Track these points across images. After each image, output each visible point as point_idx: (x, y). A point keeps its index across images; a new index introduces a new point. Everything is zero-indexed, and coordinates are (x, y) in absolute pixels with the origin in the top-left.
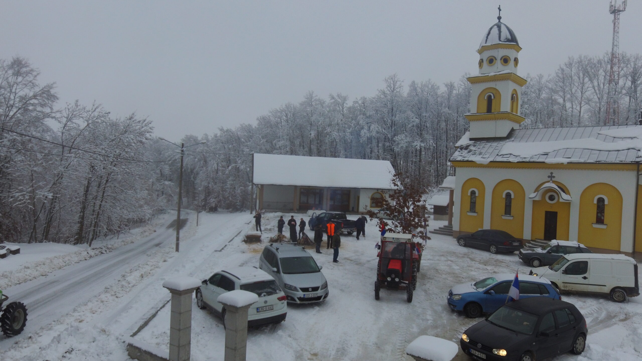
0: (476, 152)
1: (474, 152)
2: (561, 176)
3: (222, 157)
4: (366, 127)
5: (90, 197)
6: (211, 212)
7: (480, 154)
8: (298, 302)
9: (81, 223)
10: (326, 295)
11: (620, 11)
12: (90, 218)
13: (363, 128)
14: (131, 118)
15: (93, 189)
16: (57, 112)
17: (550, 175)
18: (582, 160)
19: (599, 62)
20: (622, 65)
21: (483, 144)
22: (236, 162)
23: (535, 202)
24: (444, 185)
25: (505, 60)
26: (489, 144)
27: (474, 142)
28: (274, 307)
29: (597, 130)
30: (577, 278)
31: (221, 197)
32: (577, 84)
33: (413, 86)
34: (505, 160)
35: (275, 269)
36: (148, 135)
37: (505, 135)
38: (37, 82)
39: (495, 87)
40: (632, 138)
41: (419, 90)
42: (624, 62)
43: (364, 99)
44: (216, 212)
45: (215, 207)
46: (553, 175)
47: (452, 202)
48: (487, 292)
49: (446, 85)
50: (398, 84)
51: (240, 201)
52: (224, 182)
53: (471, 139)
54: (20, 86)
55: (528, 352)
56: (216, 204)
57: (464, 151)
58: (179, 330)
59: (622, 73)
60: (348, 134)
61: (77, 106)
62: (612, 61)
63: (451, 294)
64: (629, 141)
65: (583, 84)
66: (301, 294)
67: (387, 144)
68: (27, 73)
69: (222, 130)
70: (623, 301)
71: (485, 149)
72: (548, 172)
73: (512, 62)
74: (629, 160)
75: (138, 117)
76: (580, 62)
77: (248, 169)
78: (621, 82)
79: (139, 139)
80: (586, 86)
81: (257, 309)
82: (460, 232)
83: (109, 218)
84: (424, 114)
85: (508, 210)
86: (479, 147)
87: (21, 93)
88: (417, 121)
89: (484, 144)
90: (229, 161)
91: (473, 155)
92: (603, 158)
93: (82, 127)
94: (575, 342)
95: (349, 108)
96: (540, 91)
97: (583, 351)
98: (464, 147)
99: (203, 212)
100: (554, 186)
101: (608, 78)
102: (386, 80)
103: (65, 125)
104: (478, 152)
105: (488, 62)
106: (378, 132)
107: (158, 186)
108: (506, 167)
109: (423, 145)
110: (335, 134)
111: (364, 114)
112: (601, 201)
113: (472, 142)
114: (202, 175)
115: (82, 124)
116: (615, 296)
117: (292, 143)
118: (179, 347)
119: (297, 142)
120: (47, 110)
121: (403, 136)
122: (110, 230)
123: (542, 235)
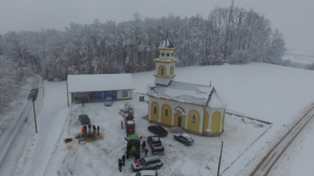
1: (156, 91)
6: (50, 81)
18: (188, 102)
23: (175, 114)
25: (168, 55)
27: (156, 85)
29: (197, 86)
34: (165, 97)
37: (167, 84)
39: (164, 65)
40: (205, 93)
45: (52, 79)
46: (180, 106)
52: (55, 67)
56: (52, 77)
57: (152, 90)
71: (160, 91)
72: (178, 104)
74: (202, 104)
76: (220, 9)
80: (221, 21)
82: (151, 121)
85: (167, 115)
86: (158, 89)
89: (160, 87)
90: (57, 56)
92: (195, 102)
100: (180, 109)
102: (134, 15)
106: (130, 43)
108: (166, 100)
109: (151, 50)
112: (194, 115)
123: (177, 124)
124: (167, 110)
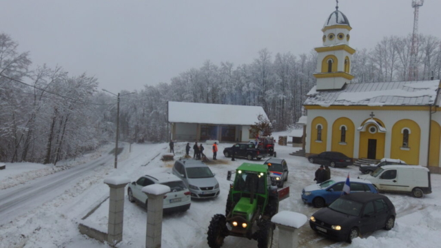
0: (321, 99)
1: (319, 99)
2: (378, 115)
3: (147, 105)
4: (246, 85)
5: (55, 131)
6: (139, 143)
7: (324, 100)
8: (199, 197)
9: (49, 150)
10: (218, 193)
11: (419, 5)
12: (55, 145)
13: (243, 85)
14: (83, 76)
15: (57, 125)
16: (31, 72)
17: (371, 114)
18: (393, 104)
19: (405, 40)
20: (420, 42)
21: (325, 93)
22: (156, 109)
23: (361, 133)
24: (300, 122)
25: (341, 36)
26: (329, 94)
28: (183, 200)
29: (403, 83)
30: (390, 182)
31: (146, 133)
32: (389, 55)
33: (278, 56)
34: (340, 104)
35: (183, 175)
36: (94, 88)
37: (340, 87)
38: (16, 51)
39: (333, 55)
40: (426, 89)
41: (282, 59)
42: (421, 41)
43: (245, 66)
44: (143, 143)
45: (142, 140)
46: (373, 114)
47: (305, 135)
48: (328, 190)
49: (301, 56)
50: (268, 54)
51: (159, 136)
52: (149, 123)
53: (317, 91)
54: (5, 53)
55: (356, 228)
56: (143, 138)
57: (312, 98)
58: (115, 213)
59: (420, 48)
60: (233, 90)
61: (45, 68)
62: (413, 39)
63: (304, 192)
64: (424, 90)
65: (394, 55)
66: (200, 191)
67: (261, 96)
68: (10, 45)
69: (146, 86)
70: (420, 197)
71: (327, 97)
72: (369, 112)
73: (345, 38)
74: (424, 103)
75: (87, 76)
76: (392, 40)
77: (165, 113)
78: (419, 54)
79: (88, 91)
80: (396, 57)
81: (170, 200)
82: (310, 154)
83: (69, 146)
84: (286, 76)
85: (343, 139)
86: (323, 95)
87: (6, 59)
88: (281, 80)
90: (151, 108)
91: (319, 101)
92: (407, 102)
93: (48, 83)
94: (387, 222)
95: (235, 72)
96: (364, 60)
97: (393, 227)
98: (312, 96)
99: (135, 143)
100: (374, 121)
101: (410, 51)
102: (260, 52)
103: (37, 81)
105: (329, 38)
106: (254, 88)
107: (102, 125)
108: (341, 109)
109: (285, 97)
110: (225, 89)
111: (245, 76)
112: (406, 132)
113: (318, 92)
114: (133, 118)
115: (49, 80)
116: (416, 193)
117: (195, 96)
118: (115, 224)
119: (199, 95)
120: (24, 70)
121: (271, 91)
122: (70, 155)
124: (343, 128)
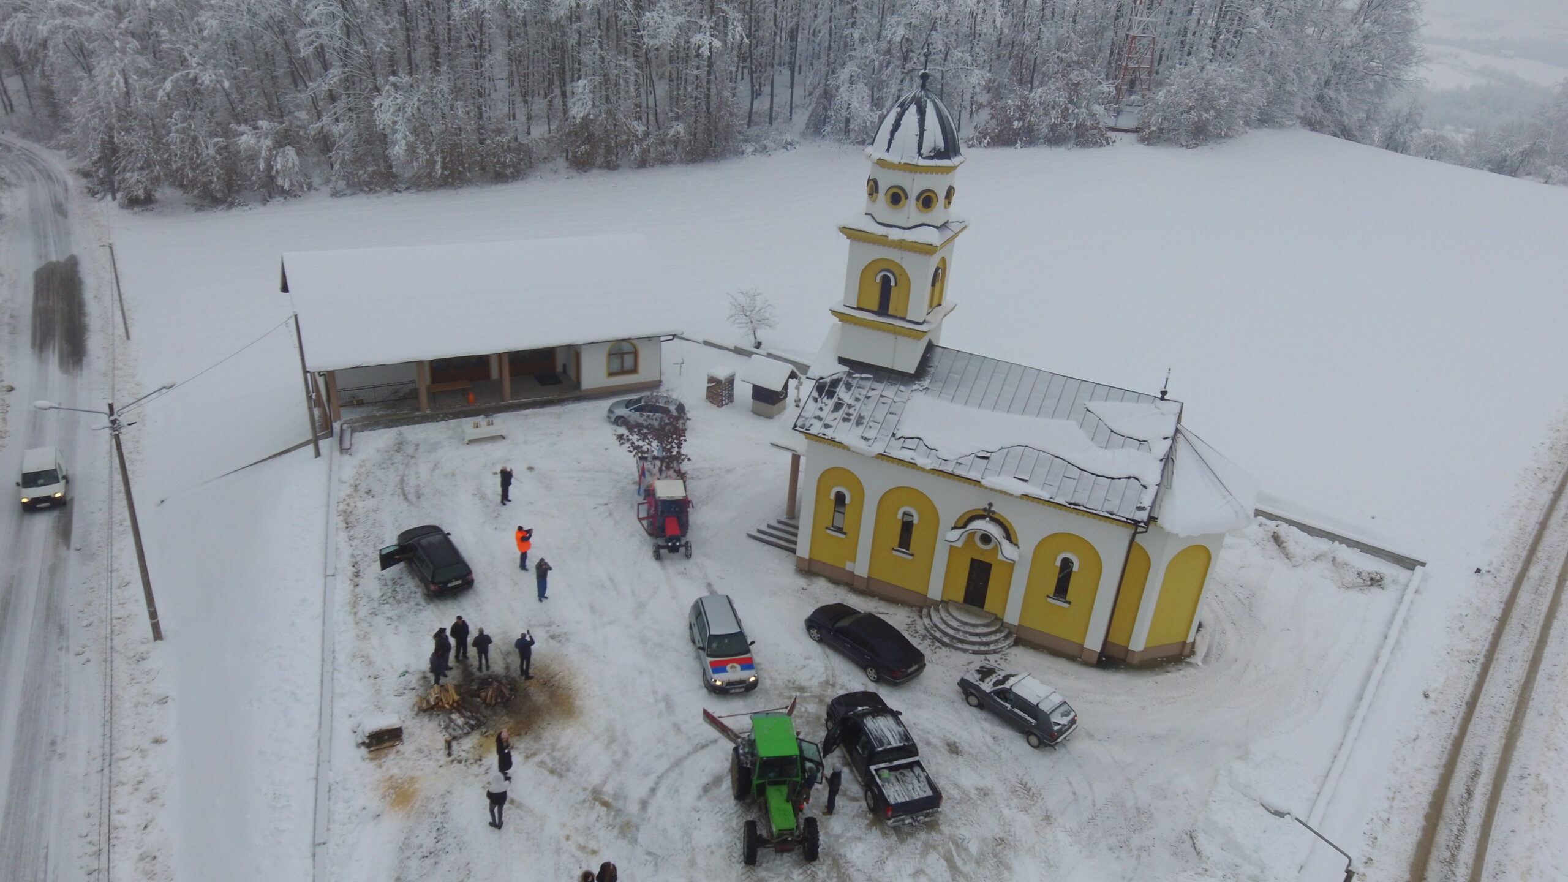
0: (851, 411)
1: (847, 410)
6: (136, 209)
7: (859, 422)
17: (987, 507)
18: (1046, 496)
21: (866, 383)
23: (954, 550)
25: (927, 201)
26: (879, 387)
27: (846, 369)
34: (906, 455)
37: (912, 370)
39: (898, 261)
40: (1139, 442)
44: (149, 207)
45: (145, 198)
46: (993, 509)
51: (218, 178)
53: (842, 361)
56: (145, 189)
57: (825, 399)
64: (1135, 450)
71: (871, 405)
72: (983, 496)
73: (941, 199)
74: (1124, 514)
77: (227, 85)
82: (810, 560)
85: (904, 542)
86: (856, 392)
89: (868, 384)
91: (845, 420)
92: (1081, 498)
98: (825, 383)
104: (855, 413)
105: (889, 200)
108: (909, 467)
112: (1067, 563)
113: (843, 369)
123: (960, 596)
124: (908, 516)
